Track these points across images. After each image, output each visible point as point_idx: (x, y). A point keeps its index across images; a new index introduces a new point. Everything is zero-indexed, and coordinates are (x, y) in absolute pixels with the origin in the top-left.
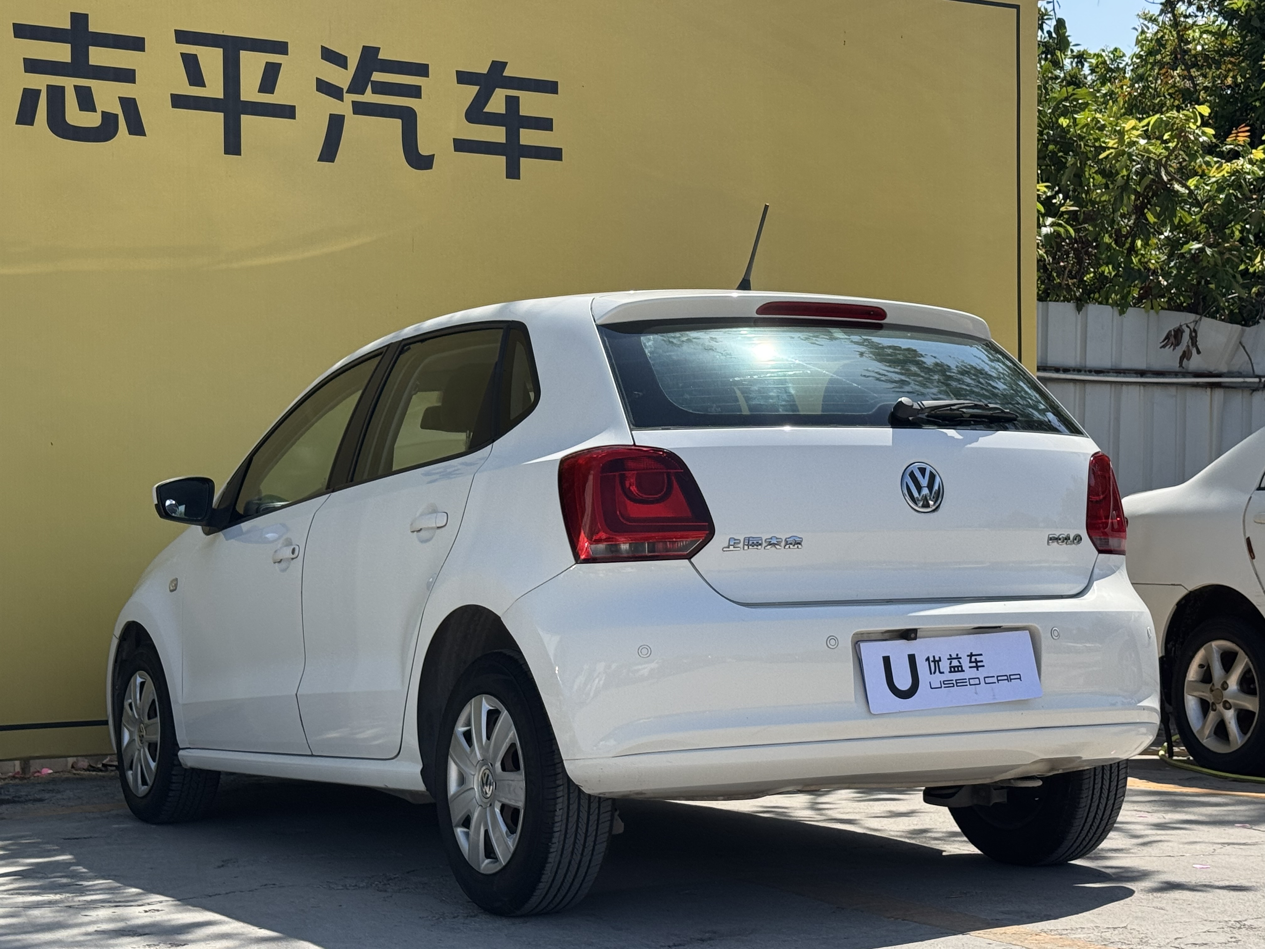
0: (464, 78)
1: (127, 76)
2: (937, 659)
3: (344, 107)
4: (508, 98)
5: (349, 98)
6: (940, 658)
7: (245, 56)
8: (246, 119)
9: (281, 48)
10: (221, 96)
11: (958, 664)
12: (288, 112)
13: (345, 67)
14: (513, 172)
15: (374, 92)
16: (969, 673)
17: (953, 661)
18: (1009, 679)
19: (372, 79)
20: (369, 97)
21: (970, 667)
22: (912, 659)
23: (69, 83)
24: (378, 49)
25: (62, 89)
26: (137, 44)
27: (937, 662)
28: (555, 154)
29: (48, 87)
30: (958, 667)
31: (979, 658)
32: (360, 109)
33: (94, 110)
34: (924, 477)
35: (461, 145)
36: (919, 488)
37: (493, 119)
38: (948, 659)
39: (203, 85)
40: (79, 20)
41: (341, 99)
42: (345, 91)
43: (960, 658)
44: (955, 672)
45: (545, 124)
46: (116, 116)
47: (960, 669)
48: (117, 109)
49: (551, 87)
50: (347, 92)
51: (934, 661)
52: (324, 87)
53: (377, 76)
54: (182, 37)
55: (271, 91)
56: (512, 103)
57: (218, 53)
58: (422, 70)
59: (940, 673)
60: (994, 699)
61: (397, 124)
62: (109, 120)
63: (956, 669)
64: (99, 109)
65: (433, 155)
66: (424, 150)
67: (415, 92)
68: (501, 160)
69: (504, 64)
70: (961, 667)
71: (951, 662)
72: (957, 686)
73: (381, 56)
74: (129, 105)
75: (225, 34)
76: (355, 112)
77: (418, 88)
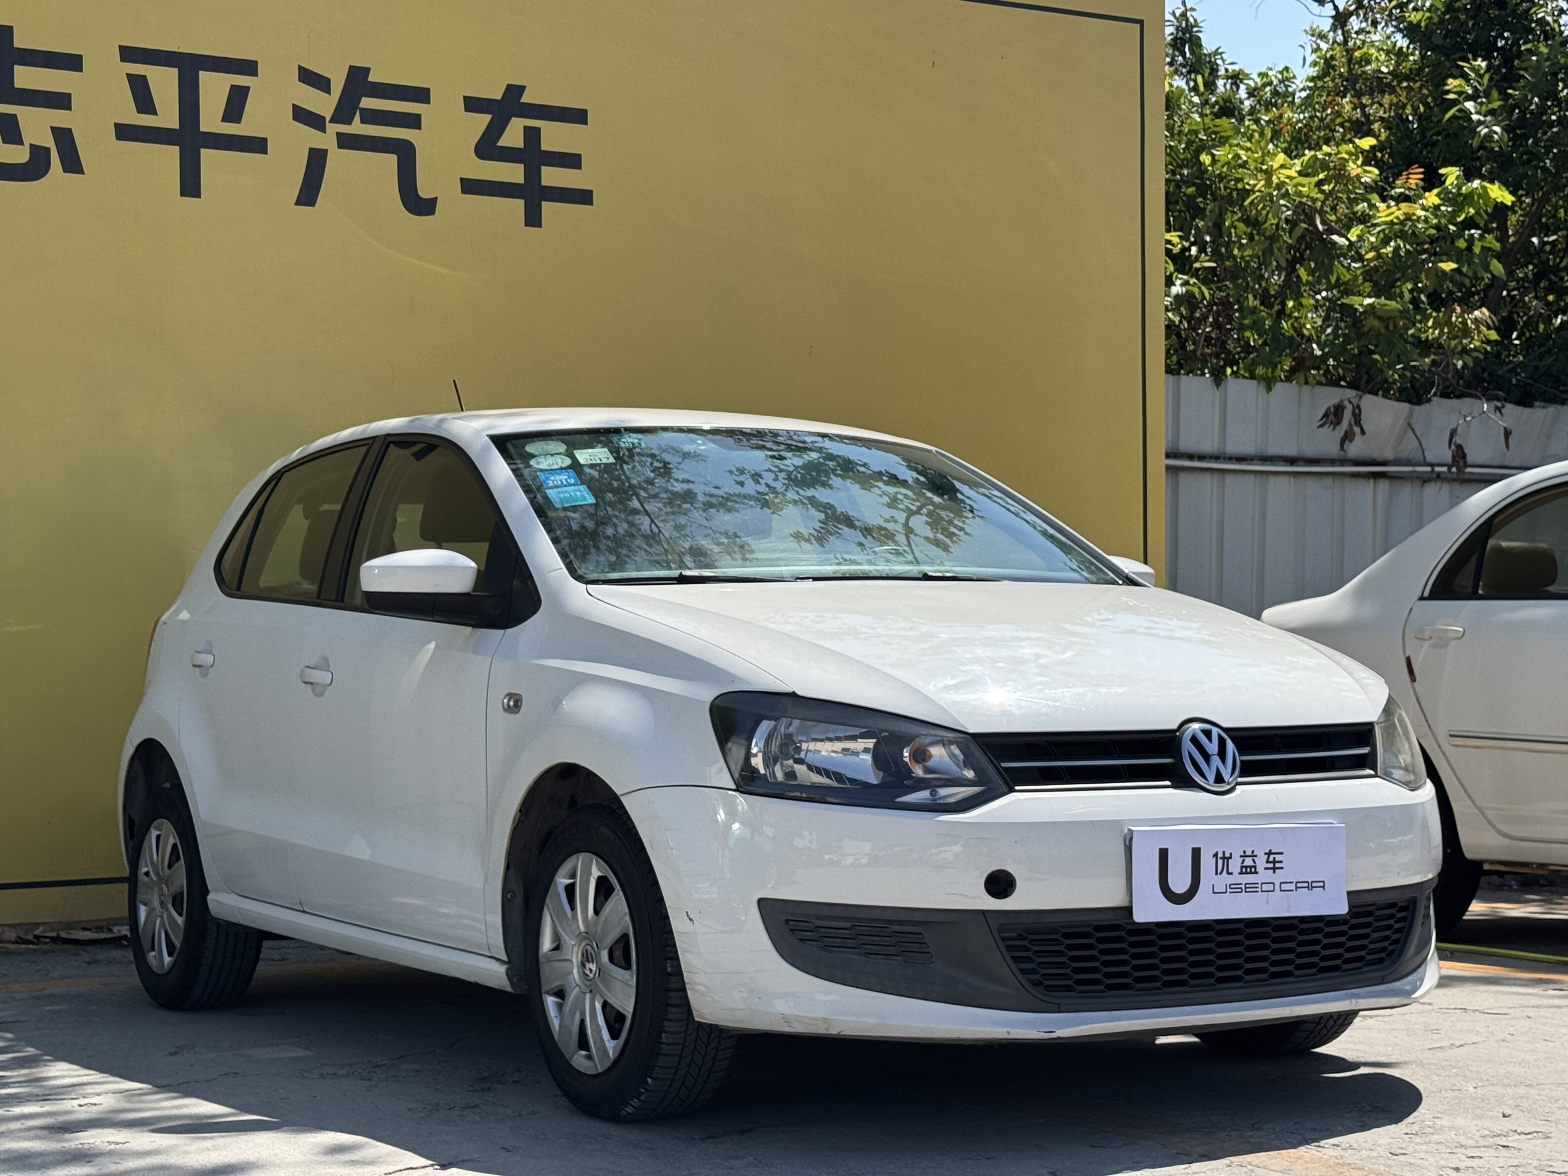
0: (473, 104)
1: (61, 101)
2: (1227, 854)
3: (327, 140)
4: (527, 129)
5: (333, 129)
6: (1231, 853)
7: (205, 77)
8: (206, 155)
9: (249, 68)
10: (175, 125)
12: (258, 145)
13: (327, 90)
14: (533, 219)
15: (363, 121)
18: (1310, 886)
19: (361, 106)
20: (357, 127)
24: (367, 70)
26: (73, 63)
27: (1226, 859)
28: (584, 197)
31: (1278, 857)
32: (346, 142)
33: (20, 142)
35: (470, 186)
37: (508, 155)
39: (155, 113)
41: (323, 130)
42: (328, 120)
45: (572, 161)
46: (47, 150)
48: (49, 142)
49: (579, 116)
50: (331, 121)
51: (1223, 857)
52: (302, 115)
53: (367, 103)
54: (128, 54)
55: (238, 120)
56: (532, 134)
57: (172, 74)
58: (422, 95)
59: (1228, 873)
61: (392, 160)
62: (40, 154)
64: (27, 141)
65: (436, 198)
66: (424, 192)
67: (414, 121)
68: (519, 205)
69: (522, 89)
73: (371, 78)
74: (63, 137)
75: (181, 50)
76: (341, 146)
77: (418, 117)
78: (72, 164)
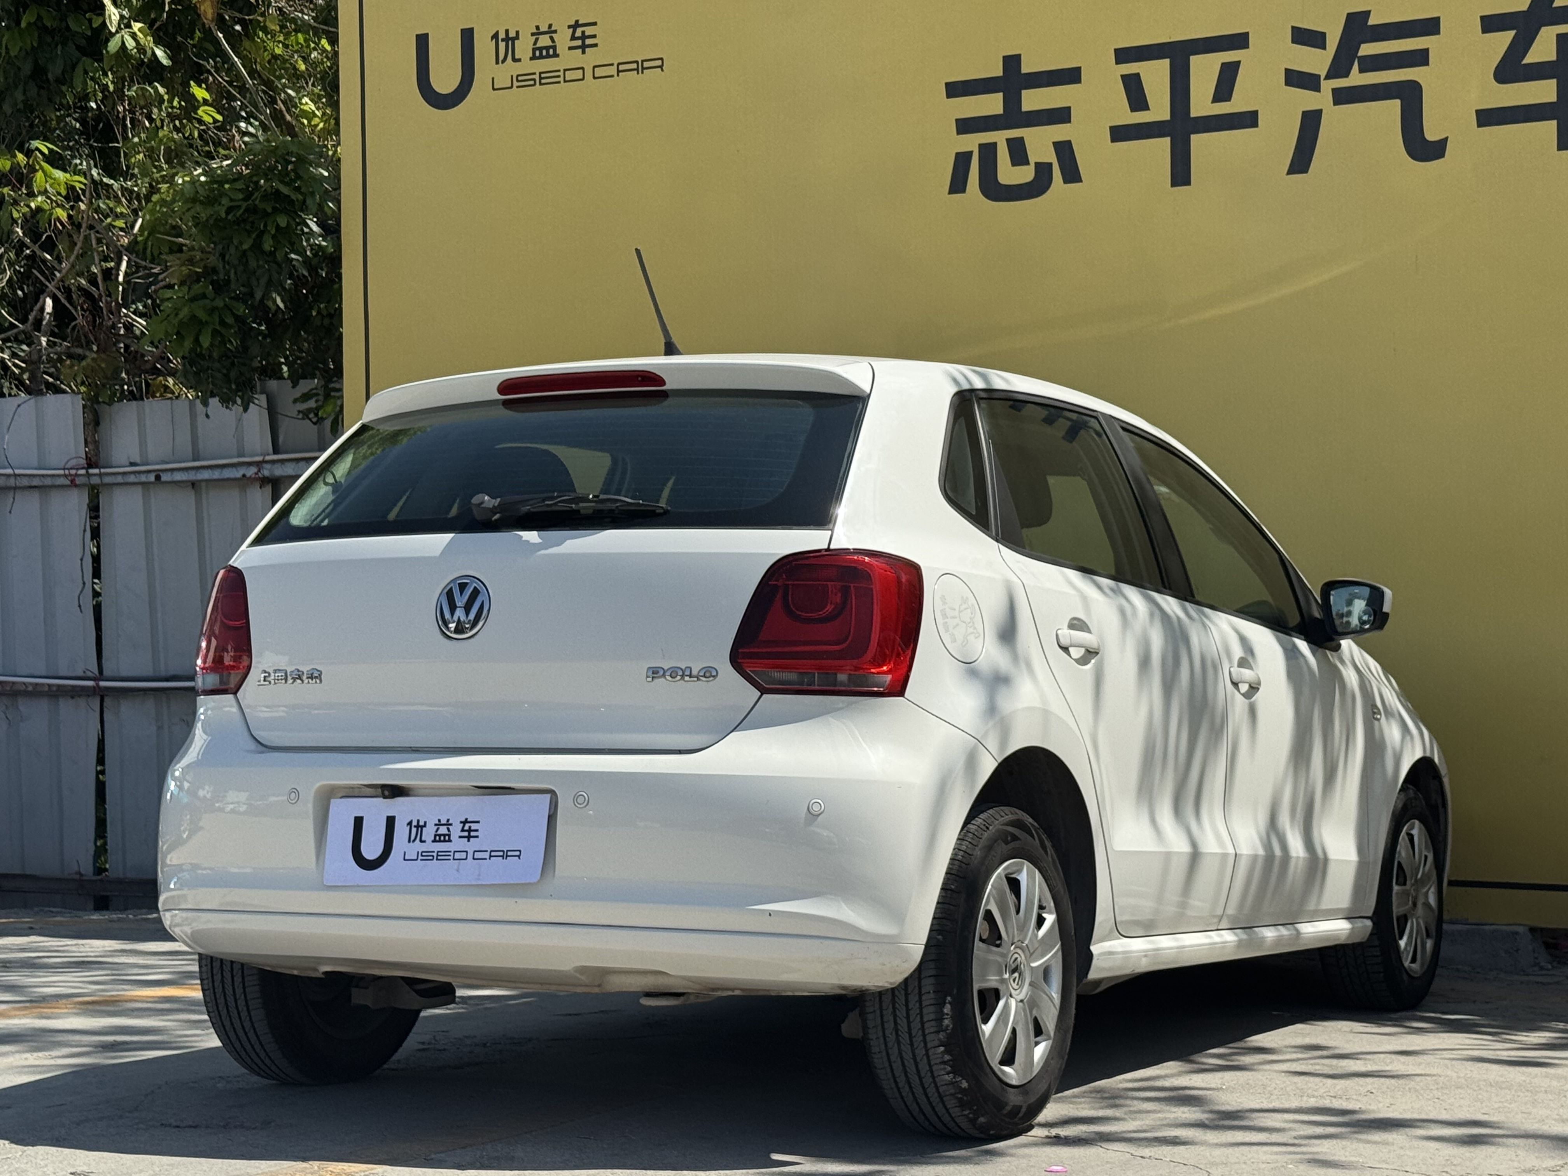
0: (1491, 24)
1: (1061, 115)
2: (421, 823)
3: (1322, 100)
4: (1560, 37)
5: (1328, 86)
6: (425, 823)
7: (1196, 61)
8: (1196, 140)
9: (1240, 41)
10: (1167, 116)
11: (446, 832)
12: (1249, 120)
13: (1323, 46)
15: (1361, 71)
16: (457, 843)
17: (441, 827)
18: (505, 855)
19: (1361, 53)
20: (1356, 78)
21: (460, 837)
22: (391, 822)
23: (1000, 138)
24: (1368, 14)
25: (995, 145)
26: (1072, 76)
27: (420, 827)
29: (982, 146)
30: (444, 835)
31: (474, 826)
32: (1342, 97)
33: (1027, 163)
34: (461, 594)
35: (1487, 118)
36: (453, 608)
37: (1537, 72)
38: (436, 825)
39: (1146, 108)
40: (1012, 62)
41: (1317, 88)
42: (1322, 77)
43: (451, 825)
44: (440, 841)
46: (1050, 165)
47: (447, 838)
48: (1050, 157)
50: (1325, 79)
51: (418, 826)
52: (1295, 78)
53: (1367, 49)
54: (1123, 55)
55: (1228, 98)
57: (1164, 65)
58: (1430, 27)
59: (421, 841)
60: (479, 879)
61: (1395, 105)
62: (1044, 170)
63: (442, 838)
64: (1032, 160)
65: (1446, 139)
66: (1431, 134)
67: (1421, 58)
68: (1549, 127)
70: (449, 836)
71: (437, 831)
72: (437, 859)
73: (1372, 22)
74: (1064, 150)
75: (1172, 40)
76: (1337, 102)
77: (1426, 52)
78: (1072, 175)
